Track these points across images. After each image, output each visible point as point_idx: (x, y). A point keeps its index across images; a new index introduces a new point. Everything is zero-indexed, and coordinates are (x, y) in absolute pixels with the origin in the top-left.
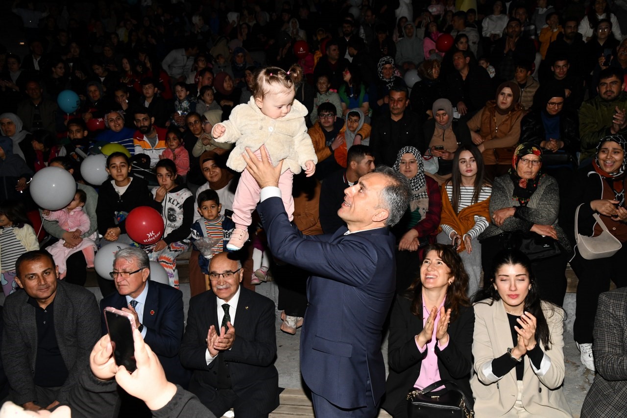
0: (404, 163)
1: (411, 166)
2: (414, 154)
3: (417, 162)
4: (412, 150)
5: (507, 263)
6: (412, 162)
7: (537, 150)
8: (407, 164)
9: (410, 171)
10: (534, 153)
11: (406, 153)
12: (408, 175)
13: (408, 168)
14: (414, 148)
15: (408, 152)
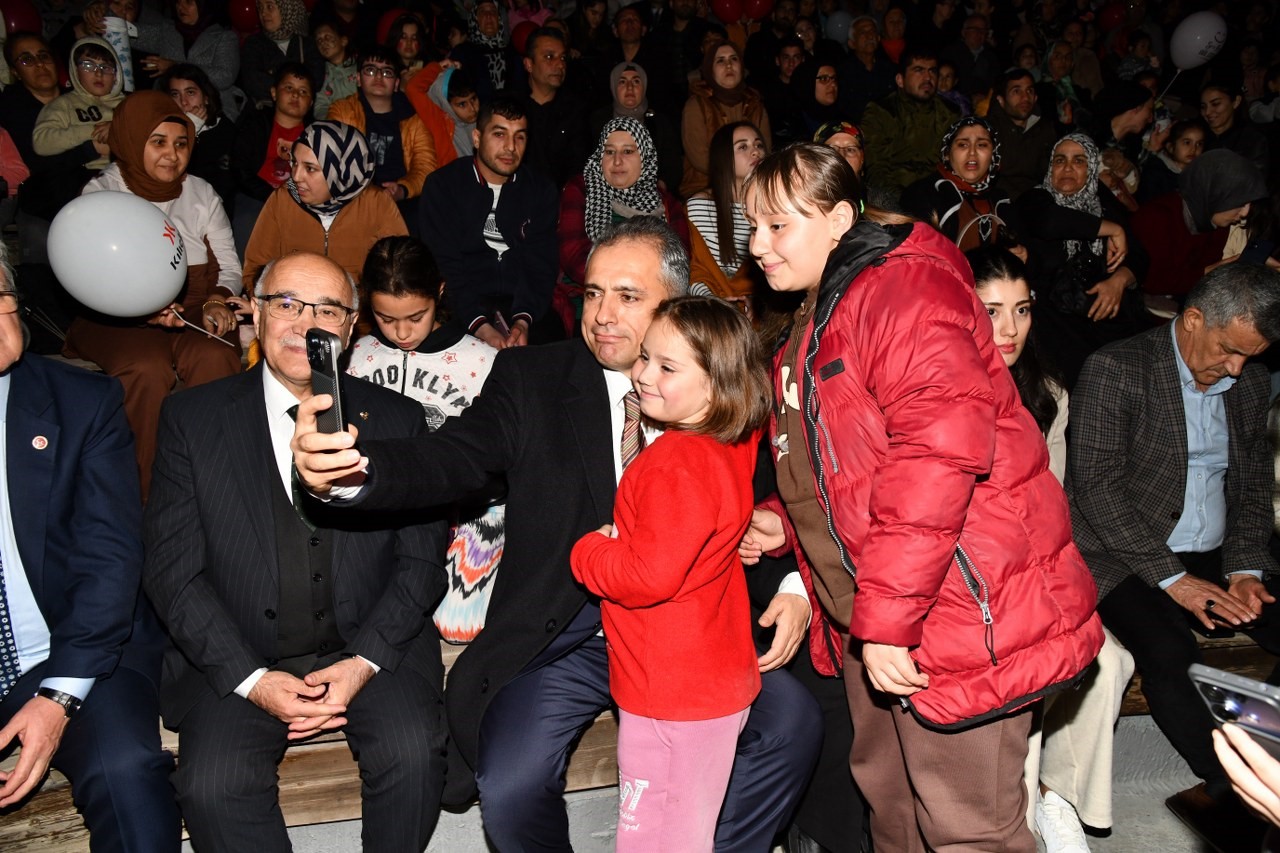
0: (610, 152)
1: (624, 160)
2: (634, 134)
3: (640, 152)
4: (630, 124)
5: (999, 276)
6: (628, 152)
7: (850, 127)
8: (618, 155)
9: (623, 172)
10: (844, 130)
11: (617, 130)
12: (621, 180)
13: (618, 163)
14: (636, 121)
15: (620, 129)
